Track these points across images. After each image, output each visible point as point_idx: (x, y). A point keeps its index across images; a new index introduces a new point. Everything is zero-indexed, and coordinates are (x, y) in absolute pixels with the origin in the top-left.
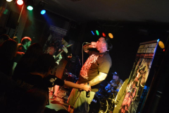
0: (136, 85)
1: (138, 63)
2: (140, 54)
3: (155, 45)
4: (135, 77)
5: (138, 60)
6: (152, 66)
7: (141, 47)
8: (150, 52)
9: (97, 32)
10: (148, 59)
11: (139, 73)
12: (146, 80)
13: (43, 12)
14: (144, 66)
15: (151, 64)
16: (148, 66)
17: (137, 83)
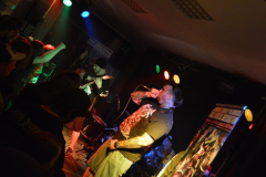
0: (193, 166)
1: (206, 133)
2: (213, 119)
3: (238, 113)
4: (194, 153)
5: (207, 128)
6: (225, 143)
7: (217, 109)
8: (228, 121)
9: (158, 67)
10: (222, 132)
11: (202, 149)
12: (210, 162)
13: (85, 14)
14: (213, 139)
15: (224, 140)
16: (220, 141)
17: (195, 162)
